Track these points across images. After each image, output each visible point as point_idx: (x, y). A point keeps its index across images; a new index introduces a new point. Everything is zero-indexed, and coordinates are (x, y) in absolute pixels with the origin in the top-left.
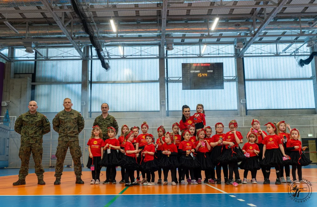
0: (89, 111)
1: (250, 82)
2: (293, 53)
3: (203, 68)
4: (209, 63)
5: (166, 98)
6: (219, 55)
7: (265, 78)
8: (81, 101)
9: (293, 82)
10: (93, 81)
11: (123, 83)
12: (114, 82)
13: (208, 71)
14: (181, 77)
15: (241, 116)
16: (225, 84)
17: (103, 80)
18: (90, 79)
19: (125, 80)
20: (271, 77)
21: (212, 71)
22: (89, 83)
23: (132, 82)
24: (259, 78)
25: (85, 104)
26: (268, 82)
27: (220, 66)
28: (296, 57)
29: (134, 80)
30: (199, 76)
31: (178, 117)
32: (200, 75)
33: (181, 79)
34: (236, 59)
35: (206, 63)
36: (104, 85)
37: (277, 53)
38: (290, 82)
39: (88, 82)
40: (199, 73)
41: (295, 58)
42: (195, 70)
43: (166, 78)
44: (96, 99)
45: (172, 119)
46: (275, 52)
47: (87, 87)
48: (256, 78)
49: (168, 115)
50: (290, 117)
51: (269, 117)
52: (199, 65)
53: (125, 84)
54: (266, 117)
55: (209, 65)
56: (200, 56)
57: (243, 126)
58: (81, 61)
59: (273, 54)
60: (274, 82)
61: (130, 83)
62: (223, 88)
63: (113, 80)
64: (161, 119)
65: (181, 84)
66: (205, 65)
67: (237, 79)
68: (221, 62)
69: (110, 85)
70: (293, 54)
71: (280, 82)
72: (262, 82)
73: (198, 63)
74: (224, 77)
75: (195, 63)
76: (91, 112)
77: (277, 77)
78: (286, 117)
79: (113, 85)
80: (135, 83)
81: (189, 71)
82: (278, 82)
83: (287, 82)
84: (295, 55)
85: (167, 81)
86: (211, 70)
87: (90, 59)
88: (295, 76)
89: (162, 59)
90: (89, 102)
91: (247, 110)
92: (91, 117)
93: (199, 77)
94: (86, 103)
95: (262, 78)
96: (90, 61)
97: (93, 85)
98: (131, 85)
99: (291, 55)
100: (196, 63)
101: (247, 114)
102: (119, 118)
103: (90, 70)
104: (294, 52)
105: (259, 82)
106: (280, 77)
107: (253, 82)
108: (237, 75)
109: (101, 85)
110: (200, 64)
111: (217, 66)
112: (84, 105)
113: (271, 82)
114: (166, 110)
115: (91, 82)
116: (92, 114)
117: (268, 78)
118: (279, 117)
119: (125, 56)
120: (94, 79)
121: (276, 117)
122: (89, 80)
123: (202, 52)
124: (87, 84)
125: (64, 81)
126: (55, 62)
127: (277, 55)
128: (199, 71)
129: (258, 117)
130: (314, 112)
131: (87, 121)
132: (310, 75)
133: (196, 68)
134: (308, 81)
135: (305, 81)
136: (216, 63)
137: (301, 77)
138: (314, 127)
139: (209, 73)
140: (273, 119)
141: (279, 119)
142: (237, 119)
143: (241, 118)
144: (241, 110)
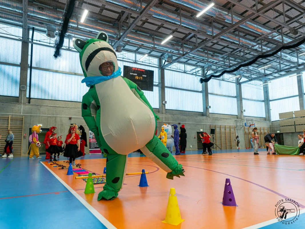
0: (28, 96)
1: (168, 89)
2: (194, 73)
3: (139, 72)
4: (144, 69)
6: (150, 65)
7: (176, 87)
10: (33, 66)
11: (65, 74)
12: (57, 72)
15: (163, 113)
16: (154, 88)
17: (43, 67)
18: (29, 63)
19: (67, 71)
20: (179, 87)
22: (28, 67)
24: (172, 87)
26: (177, 90)
27: (151, 73)
29: (76, 72)
32: (137, 78)
34: (160, 70)
36: (44, 72)
37: (185, 71)
38: (190, 92)
40: (136, 76)
42: (134, 73)
44: (35, 85)
47: (27, 70)
48: (170, 86)
51: (180, 116)
52: (137, 69)
54: (178, 116)
55: (144, 71)
56: (135, 62)
57: (164, 121)
59: (182, 71)
60: (181, 91)
62: (152, 90)
63: (55, 69)
66: (141, 70)
67: (160, 85)
68: (152, 70)
69: (51, 73)
70: (195, 74)
73: (136, 68)
74: (154, 83)
76: (30, 98)
78: (189, 117)
79: (55, 74)
81: (129, 73)
82: (183, 91)
83: (188, 92)
84: (196, 75)
86: (145, 75)
87: (30, 43)
88: (192, 89)
90: (28, 87)
92: (29, 103)
95: (174, 87)
96: (30, 45)
97: (33, 70)
98: (74, 76)
99: (192, 74)
104: (196, 72)
105: (172, 90)
108: (160, 82)
109: (41, 72)
110: (138, 68)
111: (149, 73)
112: (24, 90)
113: (179, 91)
116: (31, 100)
119: (70, 48)
123: (137, 59)
128: (136, 74)
129: (173, 115)
130: (202, 114)
131: (27, 106)
132: (201, 89)
133: (134, 71)
134: (199, 93)
135: (198, 93)
136: (149, 70)
137: (196, 90)
138: (203, 124)
139: (143, 77)
140: (182, 117)
141: (185, 117)
142: (160, 115)
143: (162, 115)
144: (163, 109)
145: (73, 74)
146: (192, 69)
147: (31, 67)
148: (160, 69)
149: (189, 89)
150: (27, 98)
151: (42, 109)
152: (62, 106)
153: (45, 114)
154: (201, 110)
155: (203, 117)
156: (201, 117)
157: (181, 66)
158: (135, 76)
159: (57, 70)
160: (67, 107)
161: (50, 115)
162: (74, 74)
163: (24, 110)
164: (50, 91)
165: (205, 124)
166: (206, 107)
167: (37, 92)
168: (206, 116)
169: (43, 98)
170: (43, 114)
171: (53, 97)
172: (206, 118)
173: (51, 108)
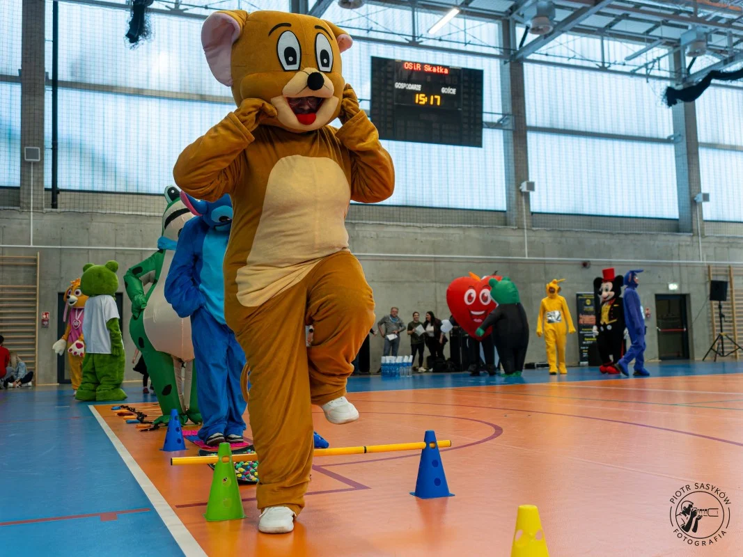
0: (48, 183)
2: (640, 68)
3: (429, 79)
4: (447, 67)
6: (469, 48)
7: (569, 128)
8: (24, 145)
10: (60, 77)
11: (169, 98)
12: (139, 93)
13: (444, 90)
15: (520, 228)
16: (487, 134)
17: (93, 79)
18: (50, 72)
19: (175, 87)
21: (454, 91)
22: (49, 85)
24: (555, 127)
26: (575, 139)
27: (472, 80)
28: (650, 80)
29: (206, 91)
30: (419, 101)
31: (353, 222)
32: (421, 99)
34: (508, 65)
35: (440, 66)
36: (99, 97)
37: (603, 63)
38: (623, 144)
40: (419, 93)
42: (409, 81)
44: (69, 145)
46: (599, 58)
48: (547, 125)
50: (631, 237)
52: (418, 67)
54: (579, 235)
55: (446, 71)
56: (414, 42)
57: (525, 256)
60: (590, 140)
62: (479, 144)
63: (133, 83)
66: (434, 70)
68: (478, 67)
69: (122, 99)
70: (643, 71)
71: (603, 142)
73: (416, 63)
74: (484, 115)
75: (409, 62)
76: (55, 191)
78: (623, 237)
79: (134, 101)
81: (390, 82)
82: (597, 141)
83: (617, 143)
84: (648, 76)
86: (452, 87)
91: (530, 214)
92: (54, 206)
93: (419, 104)
95: (561, 126)
97: (60, 92)
98: (197, 105)
99: (632, 73)
100: (413, 63)
103: (49, 36)
104: (646, 65)
105: (555, 138)
106: (602, 130)
108: (509, 110)
109: (89, 97)
110: (423, 65)
111: (466, 78)
116: (61, 197)
118: (608, 236)
120: (63, 75)
121: (603, 236)
123: (421, 30)
127: (604, 68)
128: (418, 87)
129: (559, 234)
130: (674, 226)
131: (47, 219)
132: (667, 130)
133: (410, 76)
134: (662, 147)
135: (655, 146)
136: (464, 69)
137: (648, 134)
138: (680, 265)
139: (444, 96)
140: (594, 240)
141: (607, 240)
142: (511, 236)
143: (519, 233)
144: (522, 211)
145: (195, 97)
146: (631, 53)
147: (55, 84)
148: (505, 63)
149: (622, 132)
150: (47, 190)
151: (98, 226)
153: (107, 244)
154: (670, 209)
155: (676, 238)
156: (670, 238)
157: (590, 47)
158: (415, 92)
159: (140, 87)
161: (123, 245)
162: (199, 98)
163: (37, 231)
164: (121, 164)
165: (687, 265)
166: (692, 197)
167: (78, 167)
168: (692, 231)
169: (98, 187)
170: (99, 243)
171: (131, 184)
172: (689, 239)
173: (127, 220)
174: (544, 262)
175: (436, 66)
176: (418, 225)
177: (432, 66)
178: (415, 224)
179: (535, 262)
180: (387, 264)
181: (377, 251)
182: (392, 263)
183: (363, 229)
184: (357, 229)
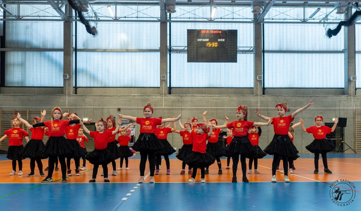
0: (74, 86)
1: (271, 54)
2: (322, 19)
3: (212, 36)
4: (221, 30)
5: (168, 71)
6: (234, 20)
7: (289, 49)
8: (64, 73)
9: (321, 55)
10: (78, 48)
12: (105, 51)
13: (219, 40)
14: (186, 47)
15: (257, 95)
17: (90, 47)
18: (74, 46)
20: (296, 49)
21: (224, 40)
22: (74, 51)
23: (127, 51)
24: (282, 50)
25: (68, 77)
26: (292, 55)
27: (233, 34)
28: (325, 24)
29: (130, 48)
30: (208, 45)
31: (182, 95)
32: (209, 45)
33: (186, 48)
35: (217, 30)
36: (92, 54)
37: (304, 19)
38: (318, 55)
39: (72, 49)
40: (208, 42)
41: (324, 26)
42: (204, 38)
43: (169, 47)
44: (82, 71)
45: (174, 97)
46: (302, 18)
47: (70, 55)
48: (277, 49)
49: (170, 93)
50: (313, 98)
52: (208, 32)
53: (119, 53)
54: (286, 97)
55: (220, 32)
57: (258, 107)
58: (62, 22)
59: (299, 21)
60: (300, 55)
61: (125, 52)
62: (236, 61)
63: (104, 47)
64: (161, 97)
65: (185, 55)
66: (215, 32)
67: (254, 50)
68: (235, 29)
69: (100, 54)
71: (307, 55)
72: (285, 54)
73: (207, 30)
74: (238, 48)
75: (203, 30)
76: (76, 88)
77: (303, 49)
78: (309, 97)
79: (104, 53)
80: (132, 52)
81: (195, 39)
82: (303, 55)
83: (314, 55)
85: (170, 51)
86: (223, 38)
87: (74, 20)
88: (324, 48)
89: (164, 22)
90: (74, 75)
91: (264, 89)
92: (76, 93)
93: (208, 47)
94: (70, 76)
95: (285, 49)
96: (74, 23)
97: (78, 53)
98: (126, 54)
100: (205, 30)
101: (264, 94)
102: (110, 95)
103: (74, 34)
104: (324, 19)
105: (282, 54)
106: (307, 49)
107: (274, 54)
109: (89, 54)
110: (210, 30)
111: (229, 34)
112: (68, 79)
113: (296, 55)
114: (168, 86)
115: (76, 50)
116: (78, 90)
117: (293, 50)
118: (301, 97)
119: (117, 18)
120: (80, 46)
121: (298, 98)
122: (73, 48)
124: (71, 53)
125: (41, 47)
126: (29, 23)
127: (304, 21)
128: (208, 40)
129: (276, 97)
130: (341, 91)
131: (72, 98)
133: (204, 36)
134: (339, 55)
136: (228, 30)
137: (332, 49)
138: (339, 110)
139: (220, 43)
141: (300, 99)
142: (252, 99)
143: (256, 97)
144: (257, 88)
151: (89, 99)
152: (109, 95)
153: (91, 105)
155: (339, 97)
156: (335, 97)
157: (298, 12)
158: (206, 42)
159: (106, 48)
160: (115, 95)
161: (96, 106)
163: (69, 102)
164: (100, 76)
165: (344, 110)
166: (349, 78)
168: (348, 94)
169: (88, 85)
170: (88, 106)
172: (346, 98)
173: (97, 97)
174: (268, 110)
175: (215, 30)
176: (209, 95)
177: (214, 30)
178: (208, 95)
179: (263, 110)
180: (195, 111)
181: (192, 106)
182: (197, 111)
183: (186, 98)
184: (183, 98)
